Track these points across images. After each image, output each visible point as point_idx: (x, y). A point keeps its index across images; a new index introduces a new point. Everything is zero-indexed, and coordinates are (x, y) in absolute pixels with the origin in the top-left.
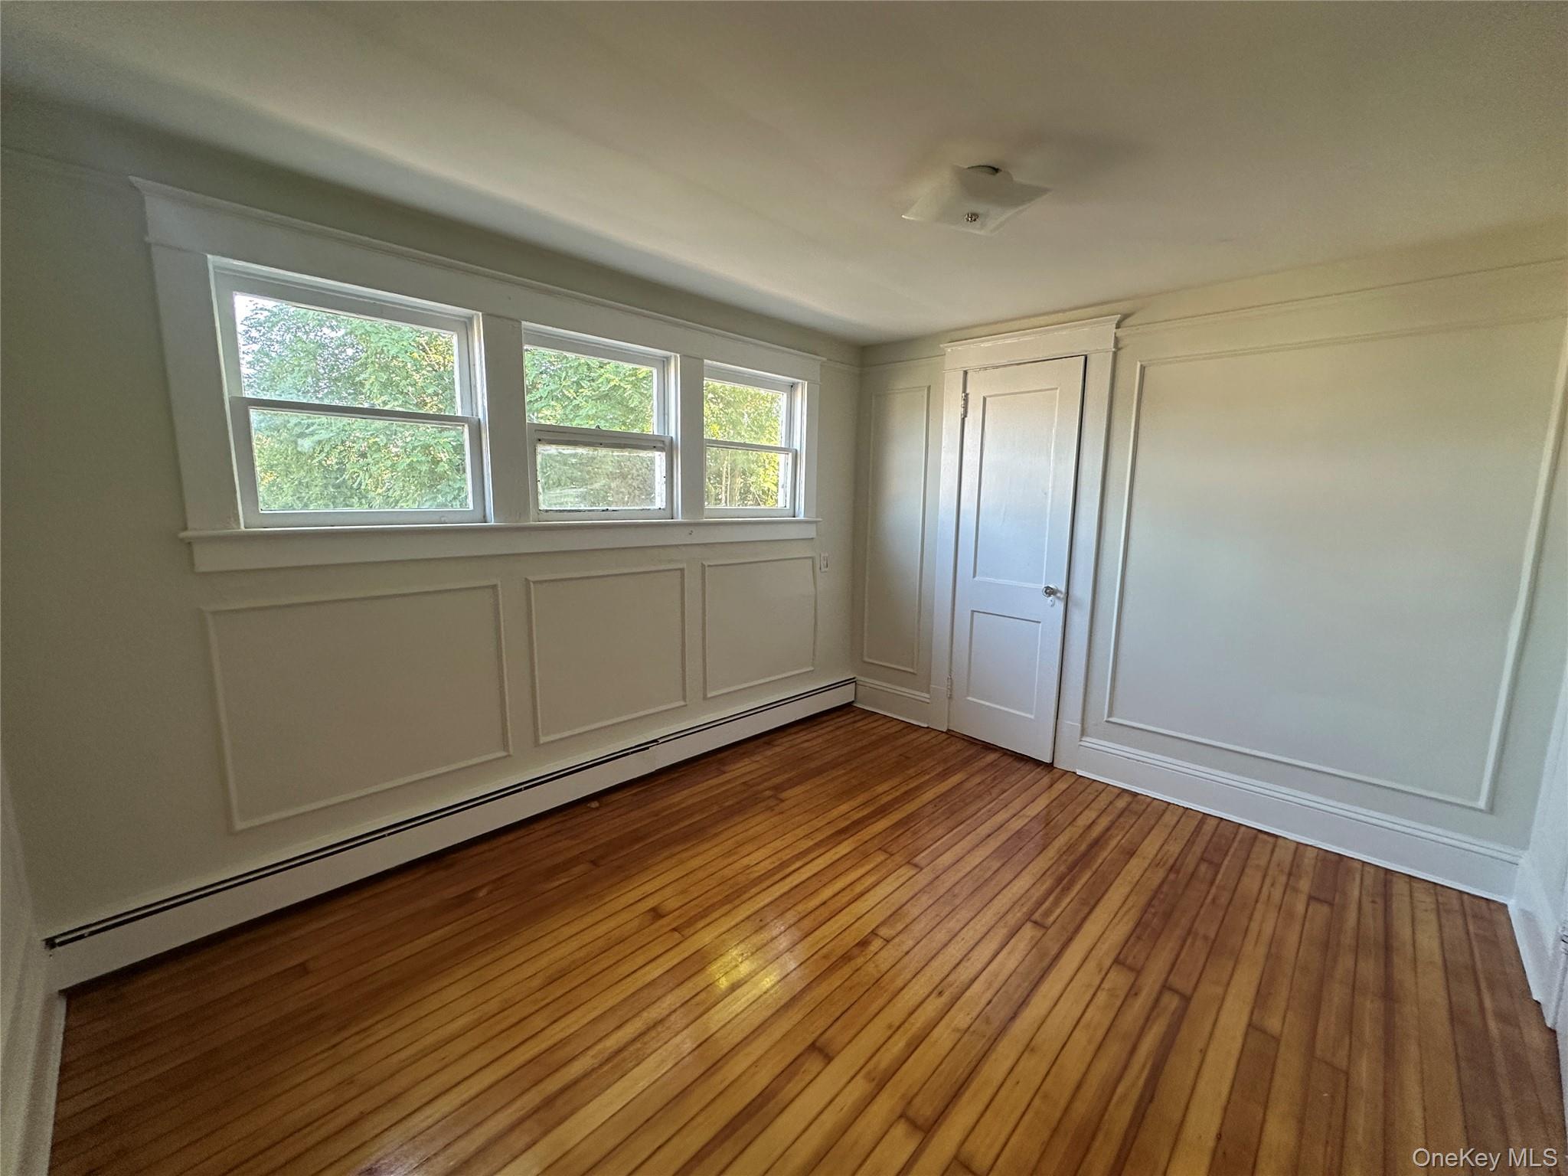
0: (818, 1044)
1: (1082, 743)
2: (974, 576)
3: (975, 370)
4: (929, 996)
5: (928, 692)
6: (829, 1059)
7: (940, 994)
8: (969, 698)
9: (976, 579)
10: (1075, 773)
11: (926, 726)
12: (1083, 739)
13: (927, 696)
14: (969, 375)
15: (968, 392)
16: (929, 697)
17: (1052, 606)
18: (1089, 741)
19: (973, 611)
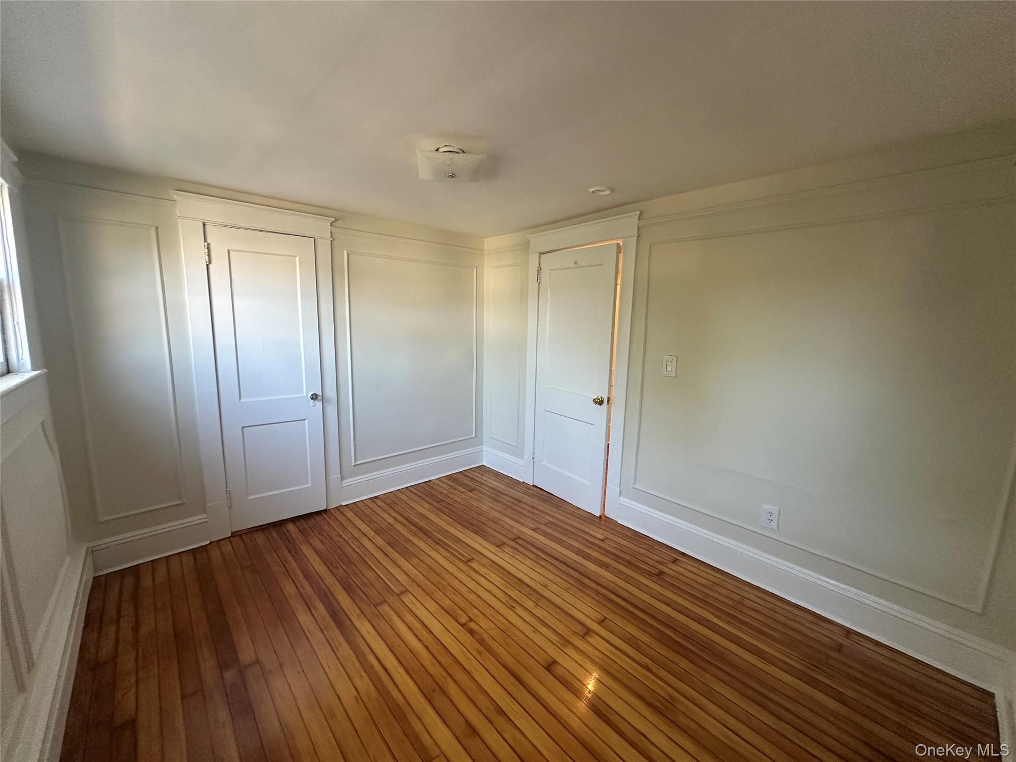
0: (546, 666)
1: (343, 485)
2: (240, 400)
3: (214, 224)
4: (515, 613)
5: (205, 512)
6: (555, 662)
7: (513, 607)
8: (250, 497)
9: (242, 401)
10: (341, 506)
11: (208, 542)
12: (343, 483)
13: (205, 516)
14: (208, 227)
15: (209, 241)
16: (206, 516)
17: (314, 406)
18: (347, 482)
19: (243, 427)
